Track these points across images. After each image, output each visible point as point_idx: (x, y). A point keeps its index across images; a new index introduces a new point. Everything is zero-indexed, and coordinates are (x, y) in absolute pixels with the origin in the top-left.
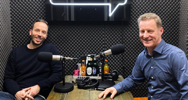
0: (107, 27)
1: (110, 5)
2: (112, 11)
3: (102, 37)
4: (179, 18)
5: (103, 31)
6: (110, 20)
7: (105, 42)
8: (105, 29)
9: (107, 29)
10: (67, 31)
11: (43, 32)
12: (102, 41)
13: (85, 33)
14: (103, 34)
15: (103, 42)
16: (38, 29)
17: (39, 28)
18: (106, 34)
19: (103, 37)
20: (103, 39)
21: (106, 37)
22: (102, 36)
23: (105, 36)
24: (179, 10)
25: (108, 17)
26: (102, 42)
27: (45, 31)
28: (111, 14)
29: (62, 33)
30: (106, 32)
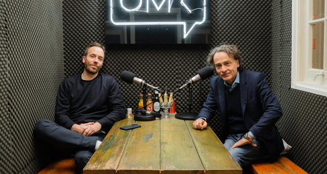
0: (181, 52)
1: (184, 23)
2: (187, 32)
3: (174, 65)
5: (176, 56)
6: (185, 43)
7: (178, 72)
8: (179, 54)
9: (181, 54)
10: (131, 58)
11: (100, 58)
12: (175, 69)
14: (176, 61)
15: (177, 72)
16: (94, 55)
17: (95, 53)
20: (177, 67)
22: (175, 63)
25: (183, 40)
26: (175, 72)
28: (185, 36)
29: (125, 60)
30: (181, 58)
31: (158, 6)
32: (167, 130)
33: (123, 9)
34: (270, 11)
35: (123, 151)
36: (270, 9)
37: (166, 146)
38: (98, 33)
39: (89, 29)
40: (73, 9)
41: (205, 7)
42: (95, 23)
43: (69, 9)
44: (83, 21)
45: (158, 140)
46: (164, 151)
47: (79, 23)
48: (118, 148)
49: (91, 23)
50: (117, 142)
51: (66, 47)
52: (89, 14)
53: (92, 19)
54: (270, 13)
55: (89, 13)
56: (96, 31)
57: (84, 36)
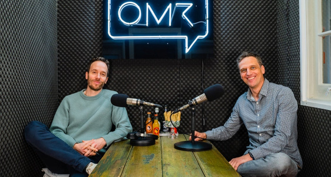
0: (183, 68)
2: (189, 46)
3: (176, 82)
4: (277, 55)
5: (178, 73)
7: (180, 89)
8: (180, 70)
9: (183, 70)
13: (154, 76)
18: (182, 77)
19: (178, 82)
20: (178, 84)
21: (182, 82)
22: (176, 80)
23: (180, 80)
24: (276, 45)
25: (183, 54)
26: (176, 89)
27: (104, 72)
30: (182, 74)
31: (159, 19)
32: (169, 151)
33: (121, 22)
34: (275, 25)
35: (121, 173)
36: (275, 22)
37: (169, 168)
38: (94, 48)
39: (86, 43)
40: (69, 22)
41: (207, 20)
42: (92, 37)
43: (64, 22)
44: (79, 35)
45: (160, 161)
46: (167, 174)
47: (75, 38)
48: (115, 170)
49: (88, 37)
50: (114, 164)
51: (61, 63)
52: (85, 28)
53: (88, 33)
54: (275, 27)
55: (86, 26)
56: (92, 45)
57: (80, 50)
